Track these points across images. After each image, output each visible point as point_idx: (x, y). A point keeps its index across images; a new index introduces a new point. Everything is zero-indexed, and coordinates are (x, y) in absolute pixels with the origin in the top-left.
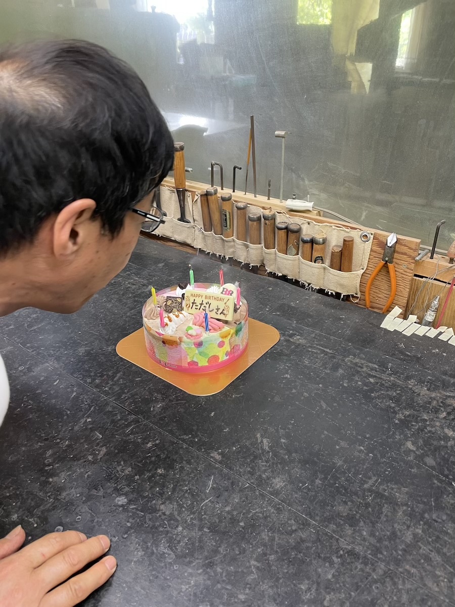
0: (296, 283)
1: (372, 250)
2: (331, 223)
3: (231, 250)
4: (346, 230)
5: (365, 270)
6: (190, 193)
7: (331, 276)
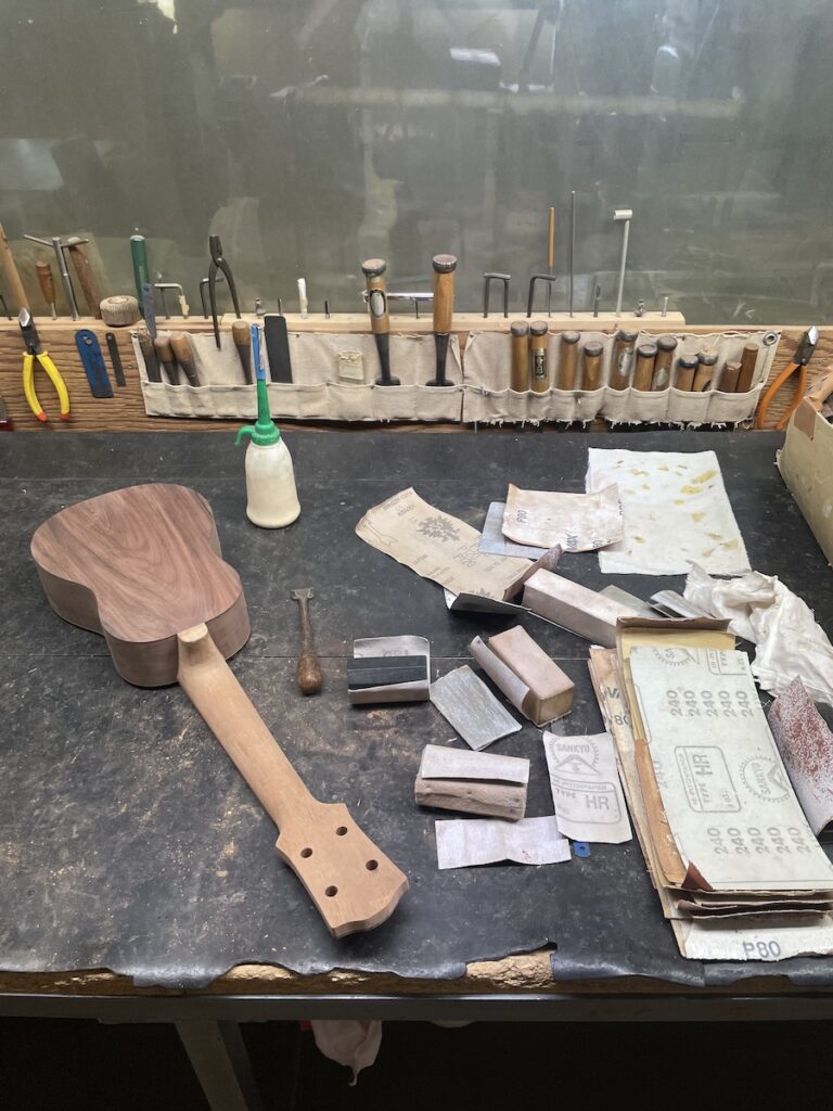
0: (664, 427)
1: (777, 355)
2: (720, 331)
3: (545, 408)
4: (744, 335)
5: (765, 381)
6: (457, 336)
7: (726, 402)
